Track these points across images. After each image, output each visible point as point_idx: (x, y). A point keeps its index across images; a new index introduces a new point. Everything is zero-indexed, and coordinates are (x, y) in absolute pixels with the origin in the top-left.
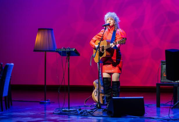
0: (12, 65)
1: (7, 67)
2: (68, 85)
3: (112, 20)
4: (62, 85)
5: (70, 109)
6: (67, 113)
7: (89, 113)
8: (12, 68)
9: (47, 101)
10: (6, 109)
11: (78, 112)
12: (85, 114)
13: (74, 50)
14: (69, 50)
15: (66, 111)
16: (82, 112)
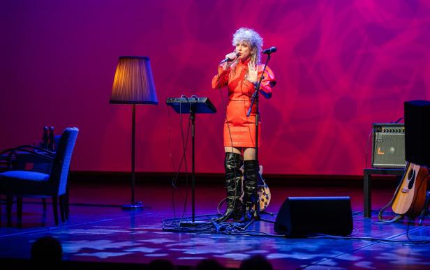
0: (75, 132)
1: (67, 135)
2: (191, 172)
3: (246, 46)
4: (180, 171)
5: (196, 222)
6: (193, 229)
7: (239, 229)
8: (76, 137)
9: (136, 204)
10: (63, 221)
11: (215, 227)
12: (230, 230)
13: (204, 100)
14: (195, 101)
15: (190, 225)
16: (223, 226)
